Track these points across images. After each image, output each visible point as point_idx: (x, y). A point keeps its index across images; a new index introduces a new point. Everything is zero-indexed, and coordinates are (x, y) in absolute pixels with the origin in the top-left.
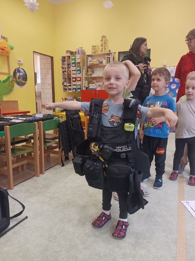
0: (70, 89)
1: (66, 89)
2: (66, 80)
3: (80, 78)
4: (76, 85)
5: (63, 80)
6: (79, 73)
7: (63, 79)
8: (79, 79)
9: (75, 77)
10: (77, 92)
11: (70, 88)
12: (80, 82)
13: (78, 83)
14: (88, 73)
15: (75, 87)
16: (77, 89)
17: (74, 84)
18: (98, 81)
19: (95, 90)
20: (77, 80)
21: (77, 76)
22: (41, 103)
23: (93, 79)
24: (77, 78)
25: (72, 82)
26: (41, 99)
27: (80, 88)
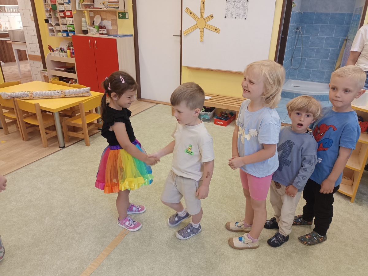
0: (59, 31)
1: (52, 31)
2: (50, 15)
3: (70, 11)
4: (66, 24)
5: (48, 14)
6: (67, 3)
7: (47, 11)
8: (68, 14)
9: (63, 9)
10: (69, 37)
11: (59, 29)
12: (71, 19)
13: (68, 21)
14: (84, 3)
15: (65, 28)
16: (69, 31)
17: (64, 22)
18: (103, 17)
19: (93, 37)
20: (67, 16)
21: (66, 7)
22: (28, 51)
23: (96, 13)
24: (65, 11)
25: (60, 19)
26: (26, 44)
27: (73, 30)
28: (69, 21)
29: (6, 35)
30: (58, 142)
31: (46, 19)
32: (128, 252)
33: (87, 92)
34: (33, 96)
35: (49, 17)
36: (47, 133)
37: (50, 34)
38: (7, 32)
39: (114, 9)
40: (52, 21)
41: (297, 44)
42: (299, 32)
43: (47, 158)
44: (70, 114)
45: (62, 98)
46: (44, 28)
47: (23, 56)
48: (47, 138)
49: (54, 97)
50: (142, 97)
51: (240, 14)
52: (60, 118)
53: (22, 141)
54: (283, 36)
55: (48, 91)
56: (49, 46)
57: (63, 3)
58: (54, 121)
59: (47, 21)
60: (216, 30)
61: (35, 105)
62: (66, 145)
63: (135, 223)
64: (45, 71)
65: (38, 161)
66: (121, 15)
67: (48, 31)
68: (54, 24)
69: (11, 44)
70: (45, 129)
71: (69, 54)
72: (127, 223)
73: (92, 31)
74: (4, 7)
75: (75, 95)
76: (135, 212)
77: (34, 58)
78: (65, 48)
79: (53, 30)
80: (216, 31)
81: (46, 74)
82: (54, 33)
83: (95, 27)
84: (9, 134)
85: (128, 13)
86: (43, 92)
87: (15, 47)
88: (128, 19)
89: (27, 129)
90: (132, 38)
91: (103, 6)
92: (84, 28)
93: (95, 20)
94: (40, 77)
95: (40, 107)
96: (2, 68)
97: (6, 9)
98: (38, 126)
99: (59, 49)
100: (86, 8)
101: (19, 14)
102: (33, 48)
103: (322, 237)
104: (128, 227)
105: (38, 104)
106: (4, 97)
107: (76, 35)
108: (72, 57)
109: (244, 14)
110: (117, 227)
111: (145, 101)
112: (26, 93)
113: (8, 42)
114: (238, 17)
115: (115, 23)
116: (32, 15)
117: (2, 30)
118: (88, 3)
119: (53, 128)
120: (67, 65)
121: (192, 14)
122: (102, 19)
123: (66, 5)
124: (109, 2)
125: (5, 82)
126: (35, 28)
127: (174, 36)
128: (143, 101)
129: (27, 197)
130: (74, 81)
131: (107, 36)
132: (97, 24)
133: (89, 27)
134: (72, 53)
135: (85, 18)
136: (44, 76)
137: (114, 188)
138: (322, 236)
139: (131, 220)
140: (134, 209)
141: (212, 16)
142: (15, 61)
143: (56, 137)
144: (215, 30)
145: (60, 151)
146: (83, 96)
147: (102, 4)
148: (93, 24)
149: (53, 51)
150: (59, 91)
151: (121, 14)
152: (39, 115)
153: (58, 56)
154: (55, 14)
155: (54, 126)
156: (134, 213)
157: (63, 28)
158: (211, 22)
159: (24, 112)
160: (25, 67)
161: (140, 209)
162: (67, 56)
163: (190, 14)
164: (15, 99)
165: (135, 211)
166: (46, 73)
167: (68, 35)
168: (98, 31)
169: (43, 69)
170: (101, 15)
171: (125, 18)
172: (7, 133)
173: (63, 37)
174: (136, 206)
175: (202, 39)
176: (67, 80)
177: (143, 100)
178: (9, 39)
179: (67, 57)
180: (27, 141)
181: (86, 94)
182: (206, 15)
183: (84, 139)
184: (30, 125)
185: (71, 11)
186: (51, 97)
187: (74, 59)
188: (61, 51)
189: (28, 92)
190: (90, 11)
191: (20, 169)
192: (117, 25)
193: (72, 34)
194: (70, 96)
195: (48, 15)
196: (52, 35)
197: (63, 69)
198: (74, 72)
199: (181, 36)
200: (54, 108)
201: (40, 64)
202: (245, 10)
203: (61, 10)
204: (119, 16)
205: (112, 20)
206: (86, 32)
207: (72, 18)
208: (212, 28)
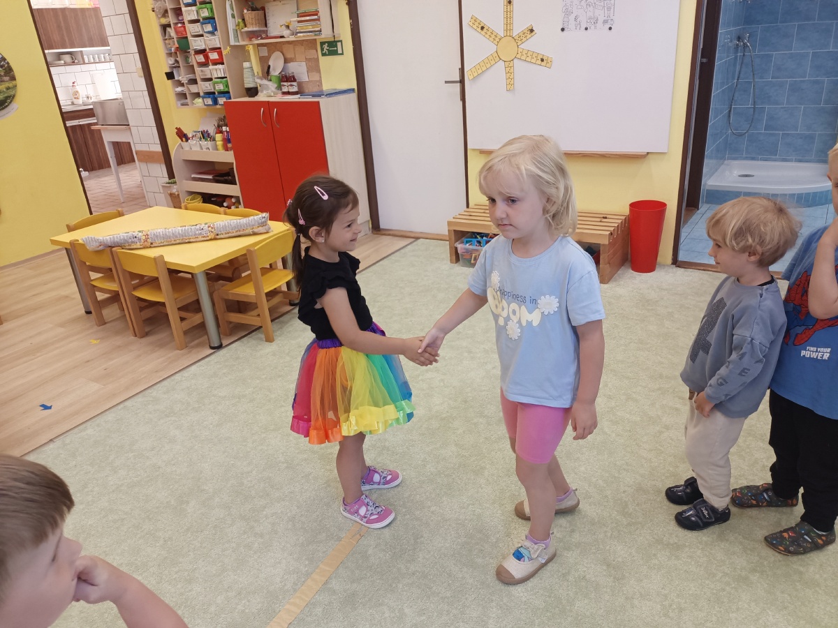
0: (197, 95)
1: (183, 96)
2: (177, 62)
3: (217, 50)
4: (210, 79)
5: (171, 61)
6: (209, 32)
9: (203, 47)
10: (218, 106)
11: (196, 91)
12: (220, 66)
13: (215, 72)
14: (246, 29)
15: (209, 88)
16: (217, 93)
17: (206, 75)
18: (289, 56)
19: (268, 102)
20: (211, 60)
21: (208, 42)
22: (134, 144)
23: (272, 48)
24: (208, 50)
25: (197, 69)
26: (130, 129)
27: (226, 90)
28: (218, 70)
29: (89, 113)
30: (206, 337)
31: (168, 70)
32: (368, 575)
33: (263, 224)
34: (149, 241)
35: (175, 67)
36: (182, 319)
37: (179, 103)
38: (91, 107)
39: (311, 36)
40: (182, 76)
41: (741, 76)
42: (745, 46)
43: (186, 373)
44: (229, 274)
45: (211, 240)
46: (166, 91)
47: (124, 155)
48: (184, 330)
49: (193, 240)
50: (382, 226)
51: (597, 20)
52: (209, 284)
53: (133, 338)
54: (705, 60)
55: (180, 228)
56: (176, 128)
57: (201, 33)
58: (196, 291)
59: (170, 76)
60: (542, 60)
61: (155, 259)
62: (225, 343)
63: (379, 510)
64: (171, 183)
65: (168, 380)
66: (326, 47)
67: (173, 98)
68: (184, 81)
69: (99, 131)
70: (179, 309)
71: (220, 143)
72: (363, 511)
73: (267, 88)
74: (81, 52)
75: (237, 231)
76: (379, 485)
77: (147, 157)
78: (212, 130)
79: (185, 94)
80: (543, 64)
81: (174, 191)
82: (186, 101)
83: (273, 79)
84: (105, 323)
85: (341, 41)
86: (170, 230)
87: (109, 137)
88: (342, 54)
89: (140, 311)
90: (354, 97)
91: (286, 33)
92: (249, 84)
93: (271, 63)
94: (162, 197)
95: (165, 263)
96: (85, 183)
97: (85, 57)
98: (163, 304)
99: (199, 135)
100: (250, 39)
101: (112, 64)
102: (143, 137)
103: (823, 535)
104: (365, 520)
105: (162, 257)
106: (92, 246)
107: (232, 100)
108: (227, 149)
109: (606, 18)
110: (340, 519)
111: (389, 235)
112: (135, 234)
113: (93, 127)
114: (593, 27)
115: (314, 67)
116: (139, 65)
117: (80, 101)
118: (255, 29)
119: (195, 307)
120: (217, 167)
121: (485, 30)
122: (286, 61)
123: (208, 37)
124: (299, 22)
125: (91, 213)
126: (146, 93)
127: (446, 82)
128: (384, 235)
129: (148, 458)
130: (233, 200)
131: (299, 96)
132: (275, 72)
133: (259, 81)
134: (227, 141)
135: (249, 60)
136: (171, 195)
137: (332, 433)
138: (824, 533)
139: (371, 504)
140: (376, 478)
141: (532, 31)
142: (109, 166)
143: (202, 326)
144: (539, 62)
145: (213, 357)
146: (255, 234)
147: (284, 27)
148: (267, 73)
149: (187, 140)
150: (203, 225)
151: (327, 44)
152: (165, 281)
153: (199, 149)
154: (186, 58)
155: (198, 302)
156: (376, 486)
157: (204, 88)
158: (530, 44)
159: (133, 276)
160: (131, 177)
161: (389, 477)
162: (216, 148)
163: (479, 30)
164: (114, 249)
165: (379, 483)
166: (175, 187)
167: (215, 102)
168: (279, 87)
169: (167, 180)
170: (284, 51)
171: (334, 53)
172: (102, 322)
173: (205, 107)
174: (380, 471)
175: (510, 85)
176: (218, 200)
177: (384, 232)
178: (96, 121)
179: (217, 150)
180: (142, 337)
181: (261, 229)
182: (517, 29)
183: (261, 327)
184: (146, 304)
185: (220, 48)
186: (187, 241)
187: (231, 153)
188: (204, 138)
189: (140, 232)
190: (259, 45)
191: (132, 399)
192: (319, 71)
193: (224, 100)
194: (227, 235)
195: (171, 63)
196: (182, 105)
197: (210, 177)
198: (233, 182)
199: (462, 81)
200: (194, 264)
201: (160, 170)
202: (609, 9)
203: (199, 48)
204: (322, 49)
205: (307, 60)
206: (253, 92)
207: (223, 64)
208: (534, 56)
